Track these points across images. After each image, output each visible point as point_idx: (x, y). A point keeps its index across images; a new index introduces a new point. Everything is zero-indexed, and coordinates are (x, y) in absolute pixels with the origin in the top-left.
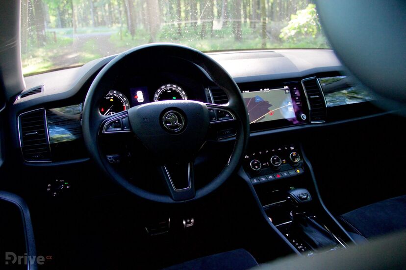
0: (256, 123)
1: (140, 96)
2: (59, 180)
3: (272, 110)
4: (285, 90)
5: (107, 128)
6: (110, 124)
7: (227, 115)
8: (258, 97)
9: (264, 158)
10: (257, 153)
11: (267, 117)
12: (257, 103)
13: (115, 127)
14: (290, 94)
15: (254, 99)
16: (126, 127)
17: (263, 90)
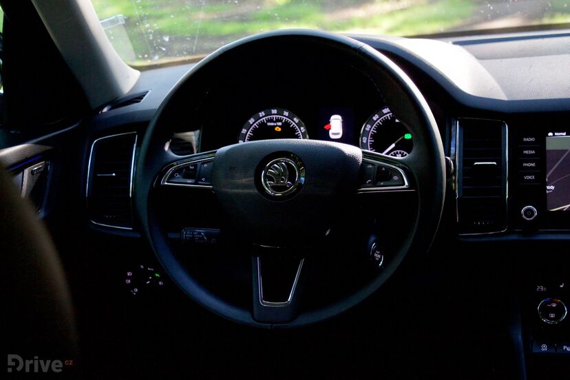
2: (146, 268)
5: (172, 176)
6: (179, 170)
7: (396, 178)
13: (185, 177)
16: (203, 179)
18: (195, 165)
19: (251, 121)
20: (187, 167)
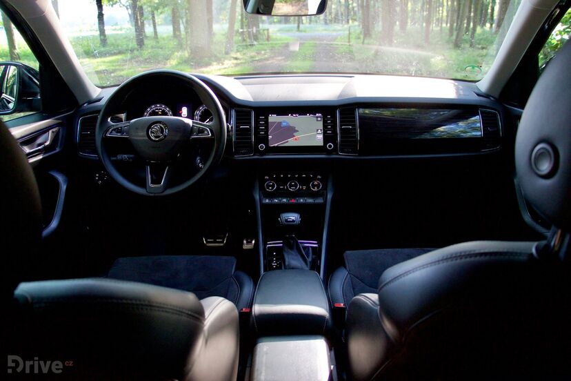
0: (277, 147)
1: (185, 111)
3: (297, 135)
4: (317, 117)
5: (111, 132)
6: (115, 130)
7: (206, 132)
8: (284, 122)
9: (280, 182)
10: (278, 176)
11: (291, 142)
12: (282, 128)
13: (117, 132)
14: (322, 122)
15: (280, 123)
16: (125, 134)
17: (292, 115)
18: (121, 127)
19: (149, 109)
20: (118, 128)
